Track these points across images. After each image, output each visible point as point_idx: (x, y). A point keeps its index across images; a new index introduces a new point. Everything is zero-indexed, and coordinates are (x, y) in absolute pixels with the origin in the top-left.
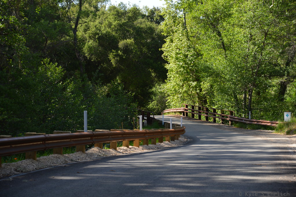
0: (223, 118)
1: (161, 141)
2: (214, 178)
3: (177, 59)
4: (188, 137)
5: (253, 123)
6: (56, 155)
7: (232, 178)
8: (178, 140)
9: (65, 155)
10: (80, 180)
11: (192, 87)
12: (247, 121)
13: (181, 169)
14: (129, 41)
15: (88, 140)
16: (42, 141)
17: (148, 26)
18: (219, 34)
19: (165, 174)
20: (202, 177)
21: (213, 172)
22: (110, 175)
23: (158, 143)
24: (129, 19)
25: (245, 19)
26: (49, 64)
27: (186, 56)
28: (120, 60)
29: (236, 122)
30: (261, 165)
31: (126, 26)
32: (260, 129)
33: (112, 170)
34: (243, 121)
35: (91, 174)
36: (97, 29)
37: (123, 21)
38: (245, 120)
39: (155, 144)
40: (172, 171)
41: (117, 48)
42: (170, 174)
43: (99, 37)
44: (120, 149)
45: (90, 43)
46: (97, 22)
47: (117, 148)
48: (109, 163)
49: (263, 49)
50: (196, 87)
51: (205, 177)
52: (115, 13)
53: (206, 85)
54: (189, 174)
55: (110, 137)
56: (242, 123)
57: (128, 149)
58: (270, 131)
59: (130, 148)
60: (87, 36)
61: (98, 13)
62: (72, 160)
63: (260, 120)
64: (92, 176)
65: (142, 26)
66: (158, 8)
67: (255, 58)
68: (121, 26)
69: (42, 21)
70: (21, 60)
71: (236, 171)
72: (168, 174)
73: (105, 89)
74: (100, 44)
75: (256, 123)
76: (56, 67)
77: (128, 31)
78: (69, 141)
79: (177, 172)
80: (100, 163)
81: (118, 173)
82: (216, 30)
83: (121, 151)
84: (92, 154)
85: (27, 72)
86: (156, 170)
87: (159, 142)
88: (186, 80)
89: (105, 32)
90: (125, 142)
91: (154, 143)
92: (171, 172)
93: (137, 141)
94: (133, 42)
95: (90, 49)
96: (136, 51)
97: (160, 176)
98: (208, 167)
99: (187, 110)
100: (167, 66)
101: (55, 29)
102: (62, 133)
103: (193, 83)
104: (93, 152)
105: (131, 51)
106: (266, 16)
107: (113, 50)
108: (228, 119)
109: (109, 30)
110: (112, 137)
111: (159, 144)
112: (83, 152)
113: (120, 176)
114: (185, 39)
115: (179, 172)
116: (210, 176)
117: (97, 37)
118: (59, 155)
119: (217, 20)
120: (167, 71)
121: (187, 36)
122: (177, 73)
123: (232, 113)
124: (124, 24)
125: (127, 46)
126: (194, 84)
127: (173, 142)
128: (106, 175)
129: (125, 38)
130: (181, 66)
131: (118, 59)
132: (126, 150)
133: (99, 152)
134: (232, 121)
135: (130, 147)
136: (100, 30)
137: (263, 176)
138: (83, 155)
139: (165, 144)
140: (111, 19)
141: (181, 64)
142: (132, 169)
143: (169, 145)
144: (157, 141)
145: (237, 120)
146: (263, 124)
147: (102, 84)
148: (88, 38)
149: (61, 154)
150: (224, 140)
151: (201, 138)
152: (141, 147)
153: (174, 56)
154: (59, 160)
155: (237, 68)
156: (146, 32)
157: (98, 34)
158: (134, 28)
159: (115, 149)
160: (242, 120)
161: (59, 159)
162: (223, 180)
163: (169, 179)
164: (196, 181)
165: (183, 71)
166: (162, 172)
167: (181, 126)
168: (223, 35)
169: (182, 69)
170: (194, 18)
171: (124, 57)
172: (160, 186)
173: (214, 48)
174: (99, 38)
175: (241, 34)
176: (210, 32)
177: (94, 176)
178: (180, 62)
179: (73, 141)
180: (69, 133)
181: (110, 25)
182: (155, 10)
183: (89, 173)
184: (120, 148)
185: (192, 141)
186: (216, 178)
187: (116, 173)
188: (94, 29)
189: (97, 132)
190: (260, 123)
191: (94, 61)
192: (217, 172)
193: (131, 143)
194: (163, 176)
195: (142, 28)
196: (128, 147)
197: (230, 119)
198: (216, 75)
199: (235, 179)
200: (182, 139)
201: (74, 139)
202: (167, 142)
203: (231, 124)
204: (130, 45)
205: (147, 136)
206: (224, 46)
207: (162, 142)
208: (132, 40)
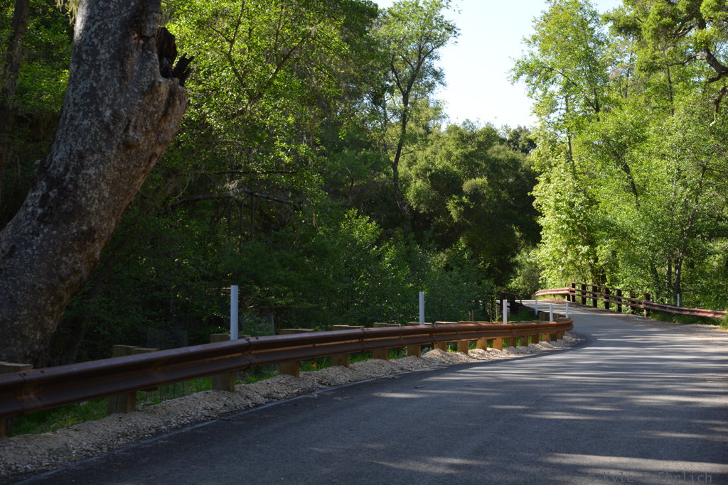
0: (634, 305)
1: (536, 342)
2: (631, 399)
3: (557, 209)
4: (578, 336)
5: (684, 313)
6: (378, 360)
7: (660, 400)
8: (562, 339)
9: (390, 360)
10: (422, 398)
11: (582, 254)
12: (673, 309)
13: (577, 385)
14: (481, 181)
15: (426, 337)
16: (359, 339)
17: (510, 157)
18: (627, 169)
19: (552, 392)
20: (613, 398)
21: (628, 389)
22: (466, 393)
23: (531, 345)
24: (479, 146)
25: (669, 144)
26: (357, 218)
27: (572, 205)
28: (464, 211)
29: (656, 312)
30: (705, 380)
31: (475, 156)
32: (695, 322)
33: (468, 384)
34: (668, 310)
35: (436, 389)
36: (429, 162)
37: (470, 149)
38: (670, 308)
39: (527, 345)
40: (563, 388)
41: (460, 192)
42: (560, 392)
43: (432, 174)
44: (474, 353)
45: (418, 184)
46: (429, 151)
47: (469, 351)
48: (461, 374)
49: (698, 192)
50: (588, 254)
51: (618, 398)
52: (458, 136)
53: (603, 251)
54: (591, 391)
55: (459, 333)
56: (666, 312)
57: (486, 353)
58: (712, 326)
59: (489, 352)
60: (412, 173)
61: (430, 136)
62: (402, 369)
63: (696, 309)
64: (438, 393)
65: (500, 157)
66: (525, 127)
67: (686, 206)
68: (466, 156)
69: (346, 151)
70: (316, 213)
71: (666, 389)
72: (557, 392)
73: (442, 258)
74: (434, 187)
75: (688, 313)
76: (368, 222)
77: (478, 165)
78: (398, 339)
79: (571, 389)
80: (446, 374)
81: (477, 389)
82: (622, 164)
83: (475, 356)
84: (431, 360)
85: (325, 232)
86: (538, 385)
87: (533, 342)
88: (571, 243)
89: (441, 167)
90: (480, 342)
91: (525, 344)
92: (561, 390)
93: (499, 340)
94: (486, 182)
95: (418, 194)
96: (491, 197)
97: (545, 394)
98: (620, 382)
99: (574, 292)
100: (541, 221)
101: (365, 163)
102: (386, 326)
103: (583, 248)
104: (433, 356)
105: (483, 197)
106: (704, 140)
107: (454, 196)
108: (642, 306)
109: (448, 164)
110: (462, 334)
111: (534, 346)
112: (418, 356)
113: (482, 394)
114: (570, 178)
115: (574, 389)
116: (624, 396)
117: (428, 174)
118: (383, 361)
119: (622, 147)
120: (541, 228)
121: (574, 173)
122: (557, 232)
123: (648, 296)
124: (471, 154)
125: (476, 189)
126: (586, 249)
127: (554, 342)
128: (460, 392)
129: (472, 175)
130: (564, 221)
131: (462, 209)
132: (483, 355)
133: (442, 357)
134: (648, 310)
135: (489, 349)
136: (433, 164)
137: (711, 397)
138: (418, 362)
139: (543, 345)
140: (451, 146)
141: (564, 217)
142: (499, 383)
143: (549, 347)
144: (530, 340)
145: (657, 308)
146: (700, 314)
147: (438, 250)
148: (414, 176)
149: (385, 359)
150: (638, 340)
151: (599, 337)
152: (505, 350)
153: (552, 204)
154: (383, 368)
155: (658, 224)
156: (506, 166)
157: (431, 170)
158: (488, 161)
159: (466, 352)
160: (666, 308)
161: (383, 366)
162: (647, 403)
163: (560, 400)
164: (603, 404)
165: (567, 229)
166: (548, 388)
167: (567, 317)
168: (633, 170)
169: (565, 226)
170: (585, 143)
171: (472, 207)
172: (547, 410)
173: (617, 191)
174: (431, 177)
175: (662, 169)
176: (612, 166)
177: (441, 394)
178: (561, 215)
179: (404, 338)
180: (398, 326)
181: (449, 156)
182: (521, 131)
183: (432, 389)
184: (473, 350)
185: (584, 341)
186: (635, 399)
187: (474, 389)
188: (423, 163)
189: (439, 326)
190: (696, 314)
191: (424, 213)
192: (635, 389)
193: (490, 343)
194: (550, 395)
195: (500, 160)
196: (485, 350)
197: (645, 306)
198: (622, 235)
199: (665, 400)
200: (568, 337)
201: (405, 336)
202: (545, 343)
203: (647, 315)
204: (481, 187)
205: (515, 333)
206: (634, 188)
207: (538, 343)
208: (484, 180)
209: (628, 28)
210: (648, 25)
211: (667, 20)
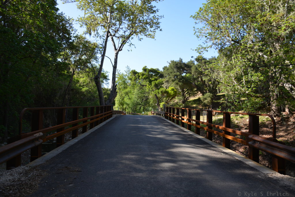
27: (120, 100)
106: (139, 93)
120: (115, 103)
122: (118, 104)
153: (117, 100)
168: (129, 96)
173: (127, 99)
206: (130, 99)
208: (107, 96)
209: (131, 79)
210: (133, 79)
211: (135, 79)
